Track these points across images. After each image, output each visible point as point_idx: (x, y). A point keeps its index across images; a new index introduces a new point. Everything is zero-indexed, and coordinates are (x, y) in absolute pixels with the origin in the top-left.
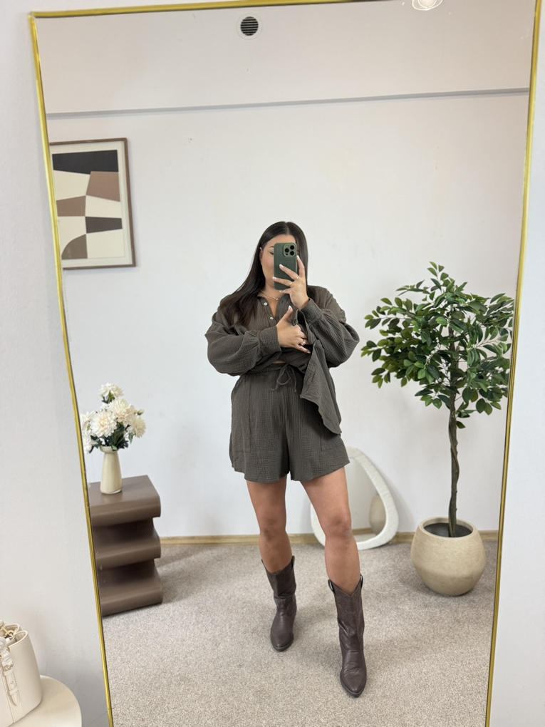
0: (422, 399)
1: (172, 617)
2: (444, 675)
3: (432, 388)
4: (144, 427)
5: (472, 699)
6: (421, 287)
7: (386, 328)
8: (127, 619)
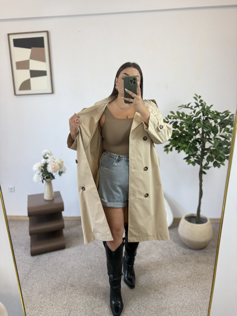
0: (186, 161)
3: (191, 156)
5: (202, 302)
6: (190, 106)
8: (50, 256)
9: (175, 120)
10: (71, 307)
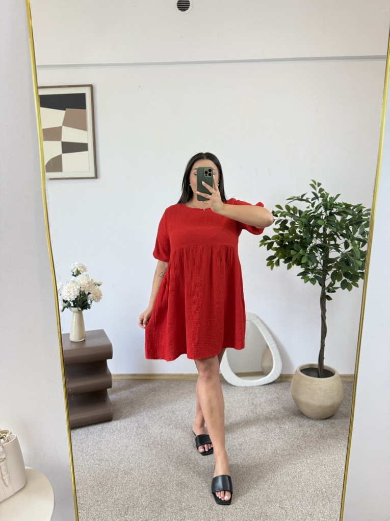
0: (302, 278)
1: (119, 430)
3: (309, 271)
4: (101, 295)
6: (304, 198)
7: (278, 226)
8: (87, 431)
9: (283, 218)
10: (127, 503)
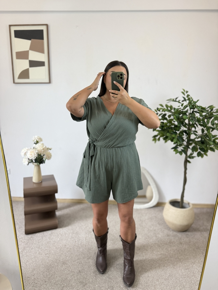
0: (174, 151)
2: (174, 268)
3: (178, 146)
4: (51, 156)
6: (177, 100)
7: (160, 117)
9: (164, 113)
